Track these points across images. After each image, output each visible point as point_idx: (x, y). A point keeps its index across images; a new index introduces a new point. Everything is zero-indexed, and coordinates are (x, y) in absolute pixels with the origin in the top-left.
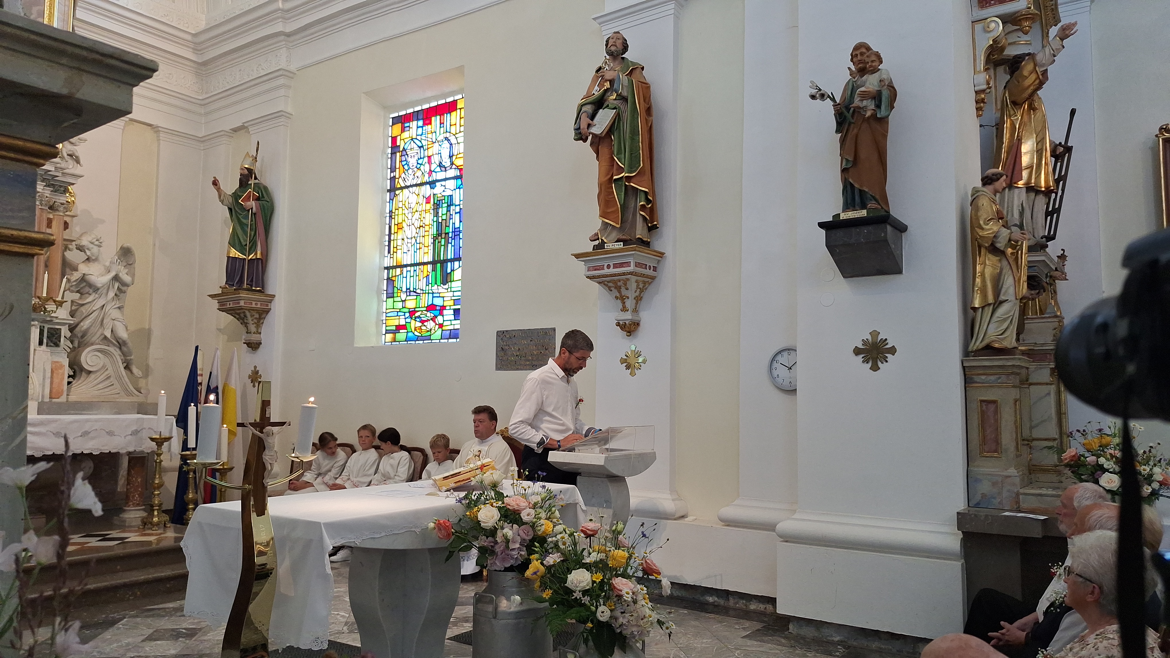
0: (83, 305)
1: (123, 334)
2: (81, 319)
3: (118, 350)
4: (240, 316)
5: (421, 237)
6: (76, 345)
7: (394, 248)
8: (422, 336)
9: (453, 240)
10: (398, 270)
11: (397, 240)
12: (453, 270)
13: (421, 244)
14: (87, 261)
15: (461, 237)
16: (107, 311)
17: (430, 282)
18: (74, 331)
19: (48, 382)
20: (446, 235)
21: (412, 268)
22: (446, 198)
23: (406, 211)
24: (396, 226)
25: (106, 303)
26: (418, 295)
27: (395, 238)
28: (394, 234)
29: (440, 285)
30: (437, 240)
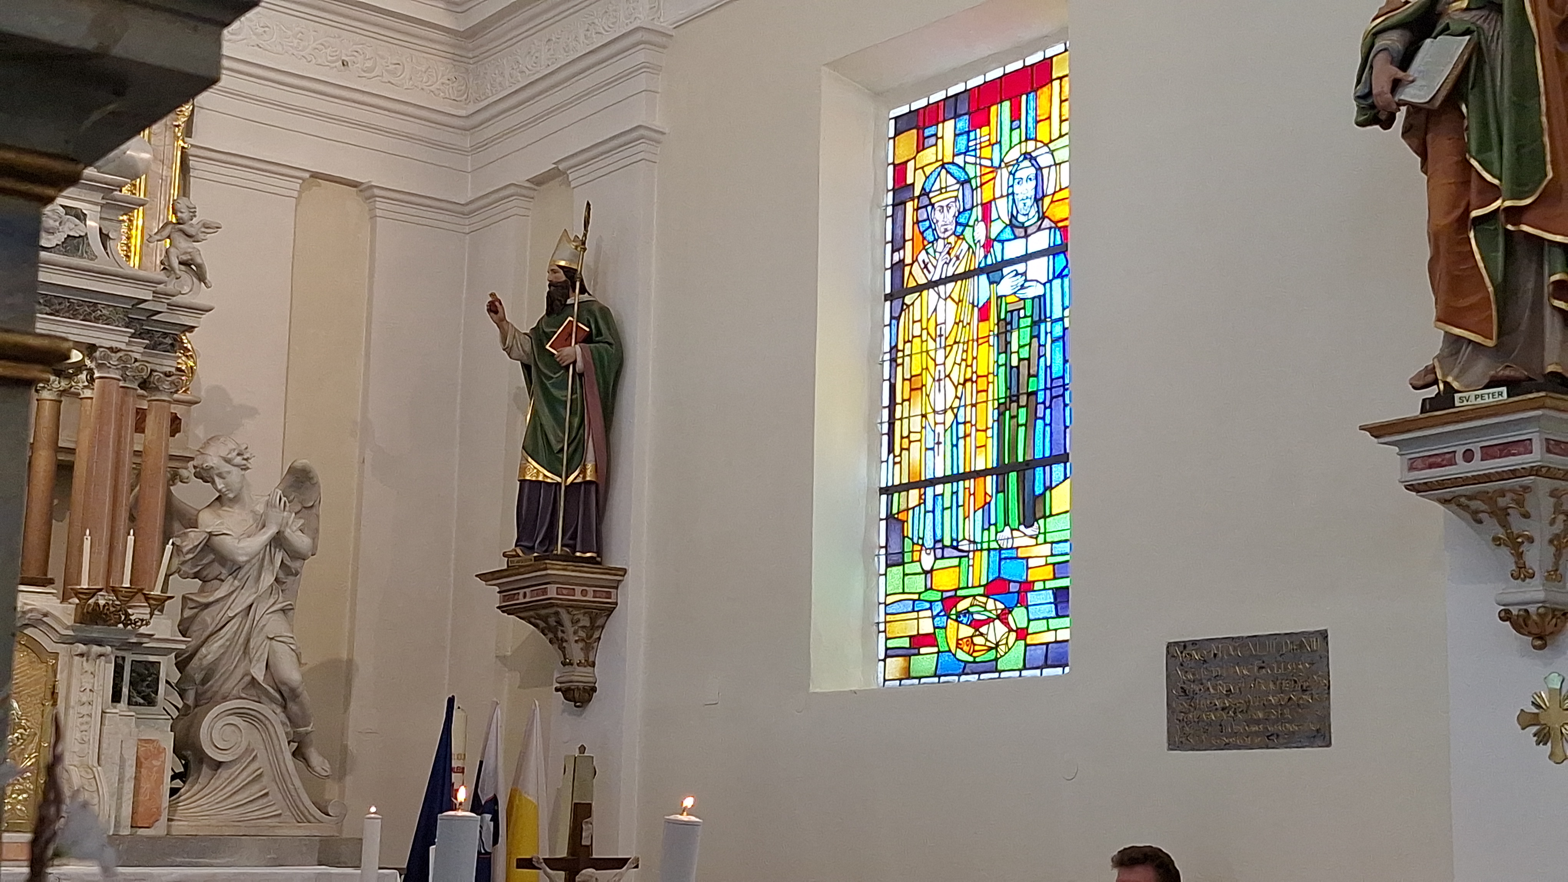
0: (207, 605)
1: (291, 673)
2: (203, 637)
3: (279, 710)
4: (546, 622)
5: (969, 408)
6: (190, 701)
7: (902, 438)
8: (974, 662)
10: (914, 494)
11: (909, 418)
13: (968, 425)
14: (217, 503)
15: (1067, 401)
16: (257, 618)
17: (993, 521)
18: (188, 668)
19: (129, 787)
20: (1033, 398)
21: (948, 486)
22: (1029, 303)
23: (931, 345)
24: (907, 383)
25: (255, 599)
26: (964, 554)
27: (906, 415)
28: (902, 404)
29: (1016, 527)
30: (1007, 412)
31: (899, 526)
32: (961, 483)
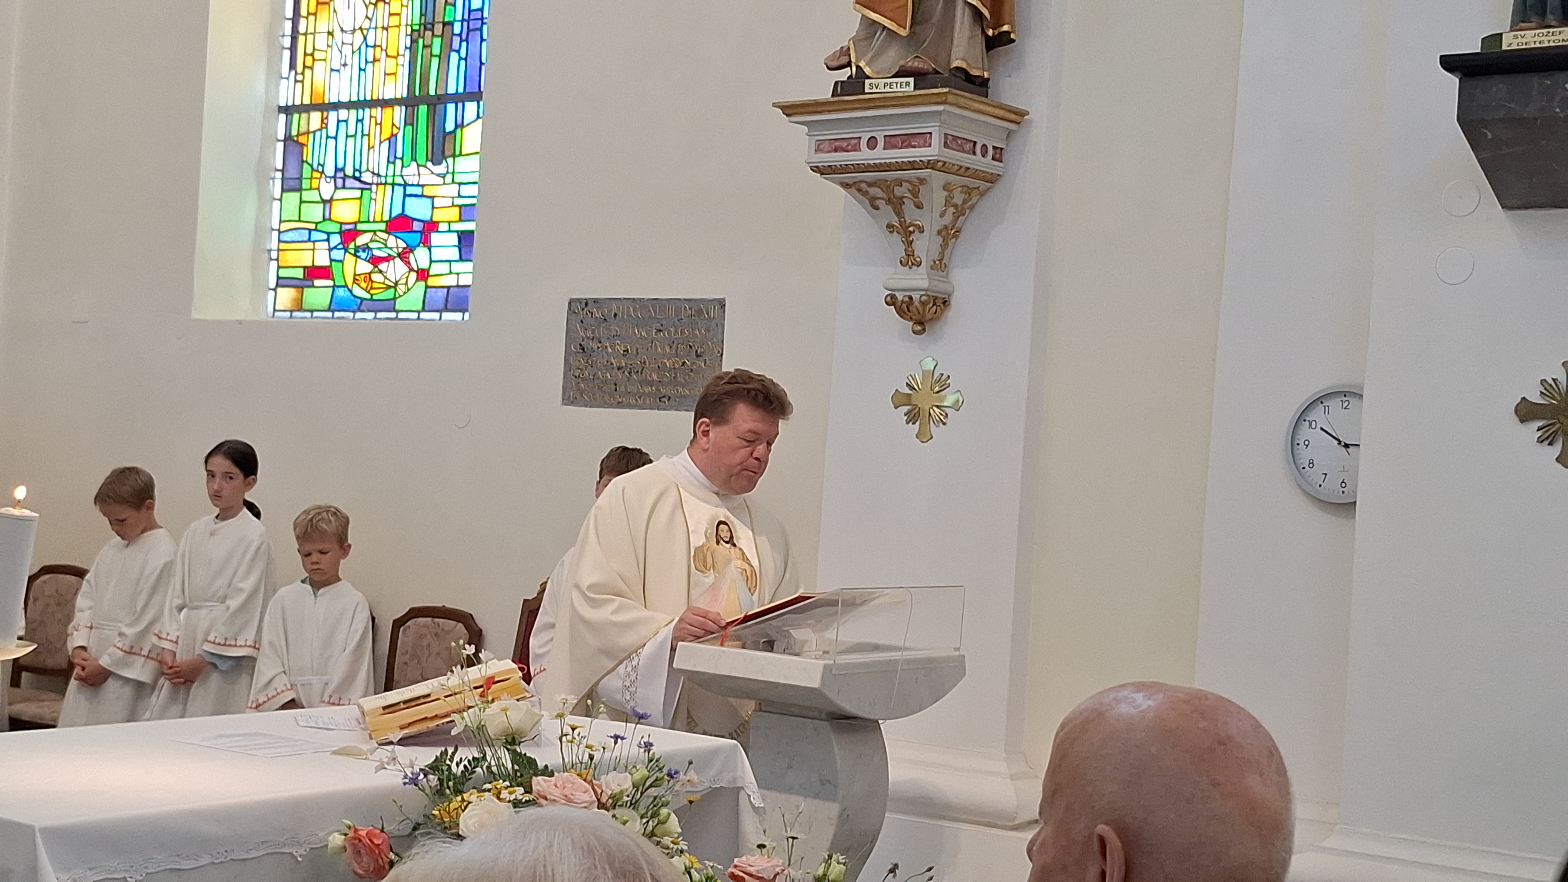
5: (379, 31)
8: (371, 299)
9: (464, 44)
10: (316, 116)
11: (314, 34)
12: (460, 125)
13: (378, 49)
15: (485, 37)
17: (399, 155)
20: (447, 28)
21: (353, 112)
26: (366, 187)
27: (311, 30)
28: (307, 18)
29: (424, 164)
30: (421, 41)
31: (297, 149)
32: (367, 110)
